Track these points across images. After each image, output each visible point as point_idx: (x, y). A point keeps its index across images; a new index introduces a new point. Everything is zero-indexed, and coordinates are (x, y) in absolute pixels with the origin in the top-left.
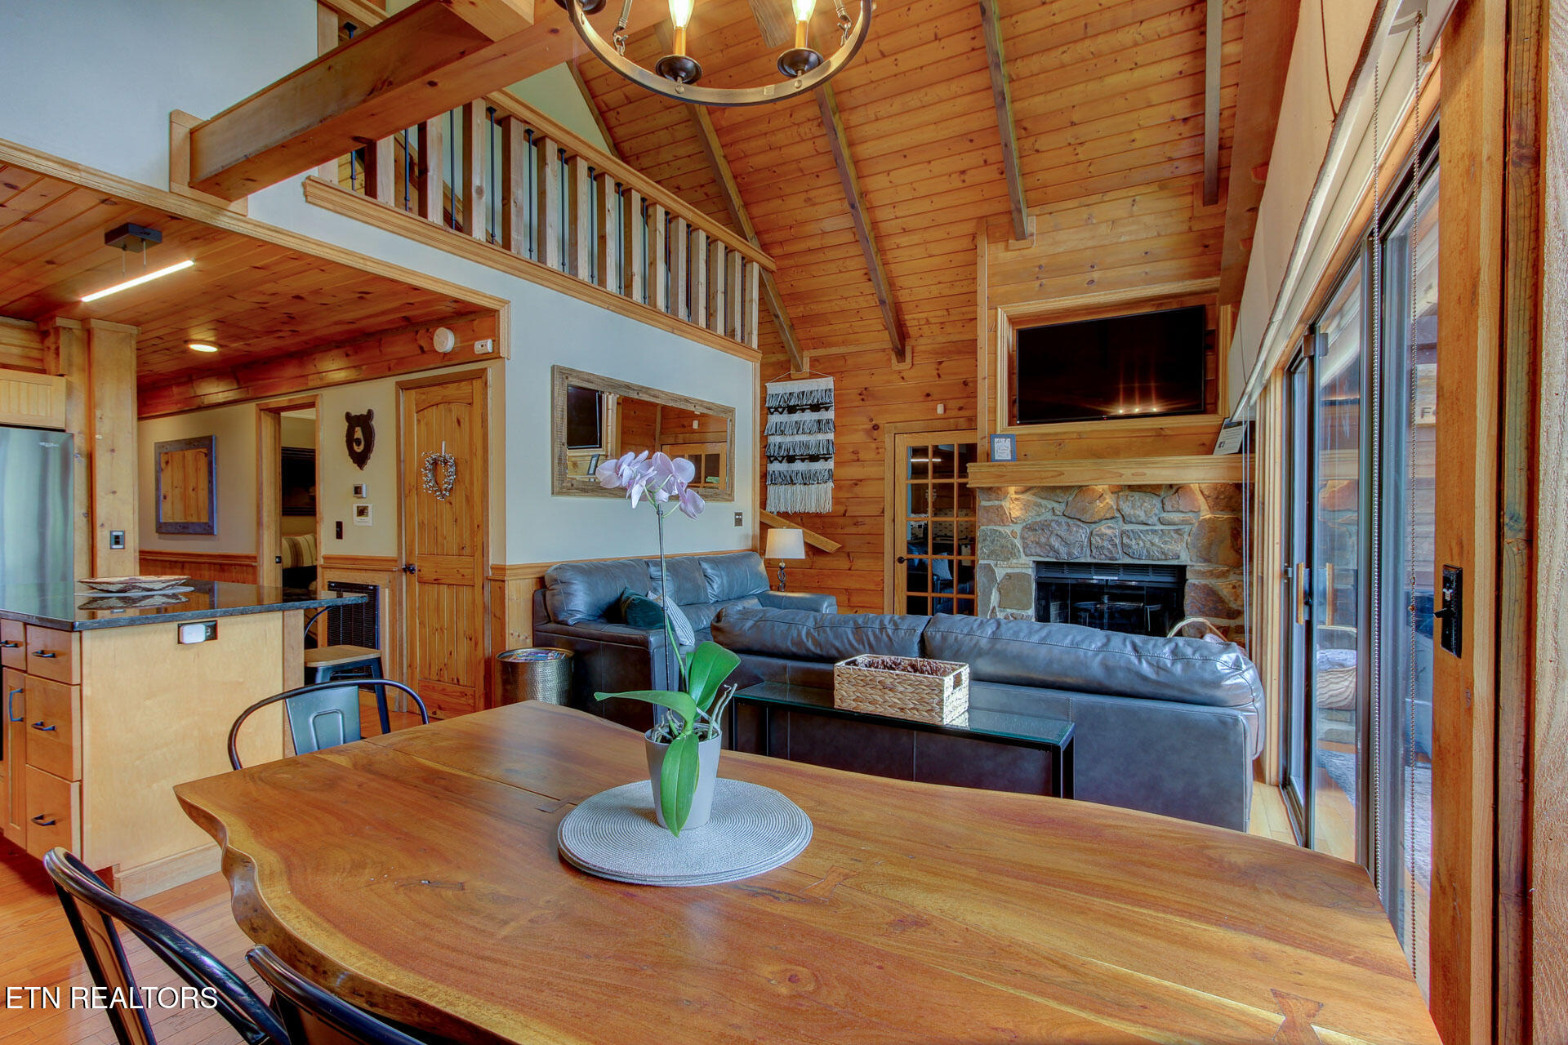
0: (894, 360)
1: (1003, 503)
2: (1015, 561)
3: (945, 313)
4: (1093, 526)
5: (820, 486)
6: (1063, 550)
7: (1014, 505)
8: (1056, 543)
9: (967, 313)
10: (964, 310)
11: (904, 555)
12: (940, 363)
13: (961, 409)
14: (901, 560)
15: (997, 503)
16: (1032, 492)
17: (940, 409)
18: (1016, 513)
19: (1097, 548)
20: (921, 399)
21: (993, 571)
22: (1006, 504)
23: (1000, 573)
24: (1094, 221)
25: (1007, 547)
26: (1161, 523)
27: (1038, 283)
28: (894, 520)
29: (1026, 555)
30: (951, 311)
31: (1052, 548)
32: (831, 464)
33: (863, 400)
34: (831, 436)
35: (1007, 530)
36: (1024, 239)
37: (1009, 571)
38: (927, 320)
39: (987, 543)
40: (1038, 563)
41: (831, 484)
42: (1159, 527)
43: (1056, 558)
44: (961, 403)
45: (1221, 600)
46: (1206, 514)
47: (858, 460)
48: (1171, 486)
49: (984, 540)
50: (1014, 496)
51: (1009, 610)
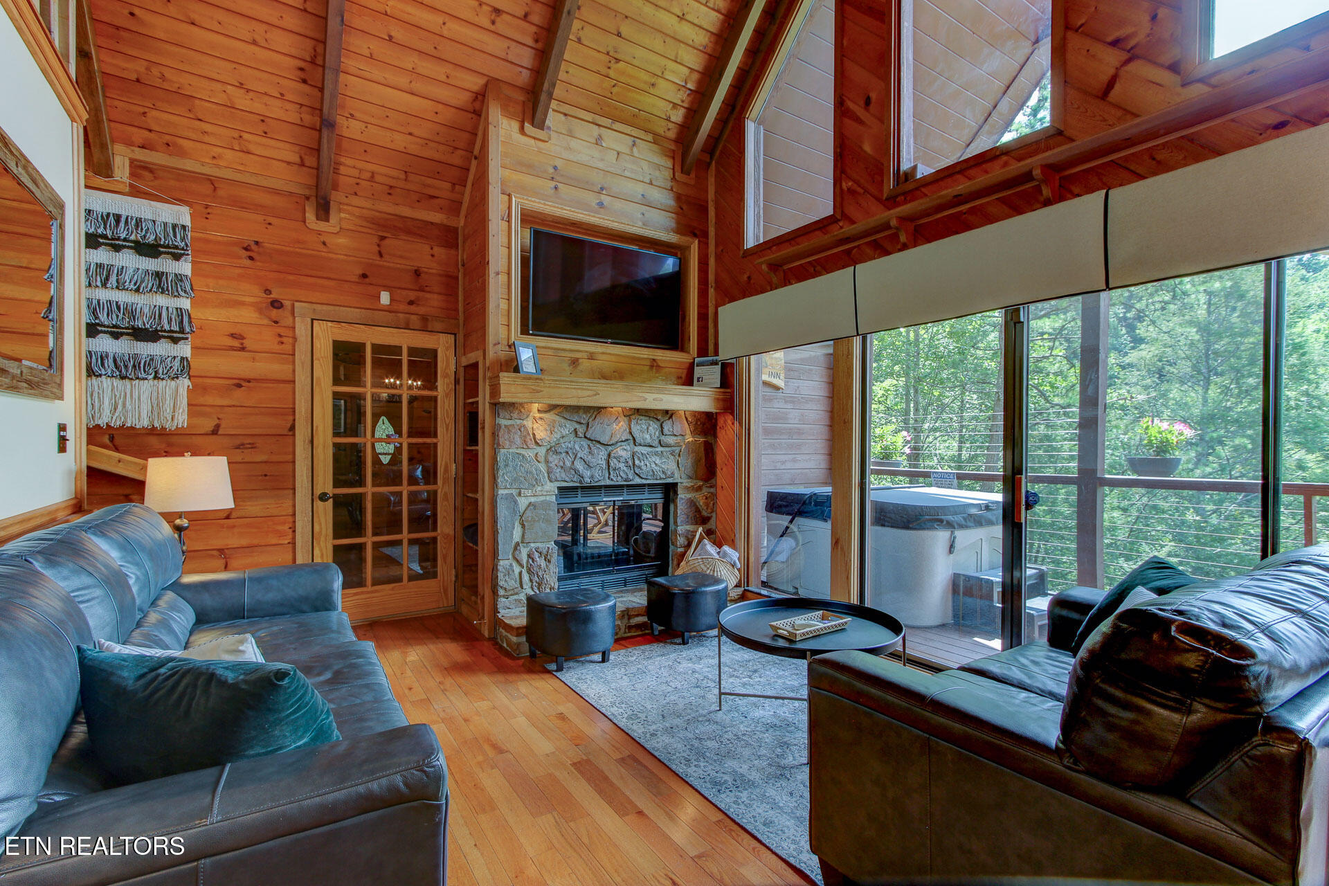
0: (310, 216)
1: (525, 422)
2: (539, 488)
3: (402, 176)
4: (610, 448)
5: (162, 384)
6: (587, 474)
7: (538, 425)
8: (579, 466)
9: (429, 186)
10: (429, 181)
11: (330, 490)
12: (383, 238)
13: (411, 303)
14: (323, 497)
15: (518, 422)
16: (556, 411)
17: (385, 298)
18: (541, 434)
19: (615, 470)
20: (355, 279)
21: (516, 502)
22: (528, 423)
23: (523, 502)
24: (604, 145)
25: (531, 473)
26: (661, 446)
27: (553, 184)
28: (312, 442)
29: (551, 481)
30: (411, 177)
31: (576, 471)
32: (185, 350)
33: (251, 258)
34: (185, 304)
35: (529, 454)
36: (542, 129)
37: (533, 500)
38: (373, 177)
39: (510, 469)
40: (560, 488)
41: (185, 383)
42: (660, 449)
43: (581, 482)
44: (412, 295)
45: (698, 510)
46: (689, 439)
47: (243, 349)
48: (667, 412)
49: (507, 465)
50: (538, 415)
51: (532, 545)
